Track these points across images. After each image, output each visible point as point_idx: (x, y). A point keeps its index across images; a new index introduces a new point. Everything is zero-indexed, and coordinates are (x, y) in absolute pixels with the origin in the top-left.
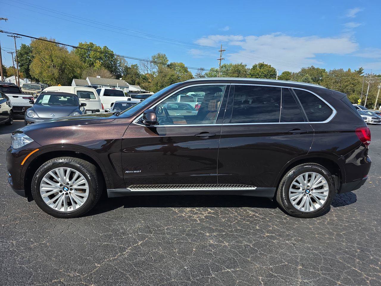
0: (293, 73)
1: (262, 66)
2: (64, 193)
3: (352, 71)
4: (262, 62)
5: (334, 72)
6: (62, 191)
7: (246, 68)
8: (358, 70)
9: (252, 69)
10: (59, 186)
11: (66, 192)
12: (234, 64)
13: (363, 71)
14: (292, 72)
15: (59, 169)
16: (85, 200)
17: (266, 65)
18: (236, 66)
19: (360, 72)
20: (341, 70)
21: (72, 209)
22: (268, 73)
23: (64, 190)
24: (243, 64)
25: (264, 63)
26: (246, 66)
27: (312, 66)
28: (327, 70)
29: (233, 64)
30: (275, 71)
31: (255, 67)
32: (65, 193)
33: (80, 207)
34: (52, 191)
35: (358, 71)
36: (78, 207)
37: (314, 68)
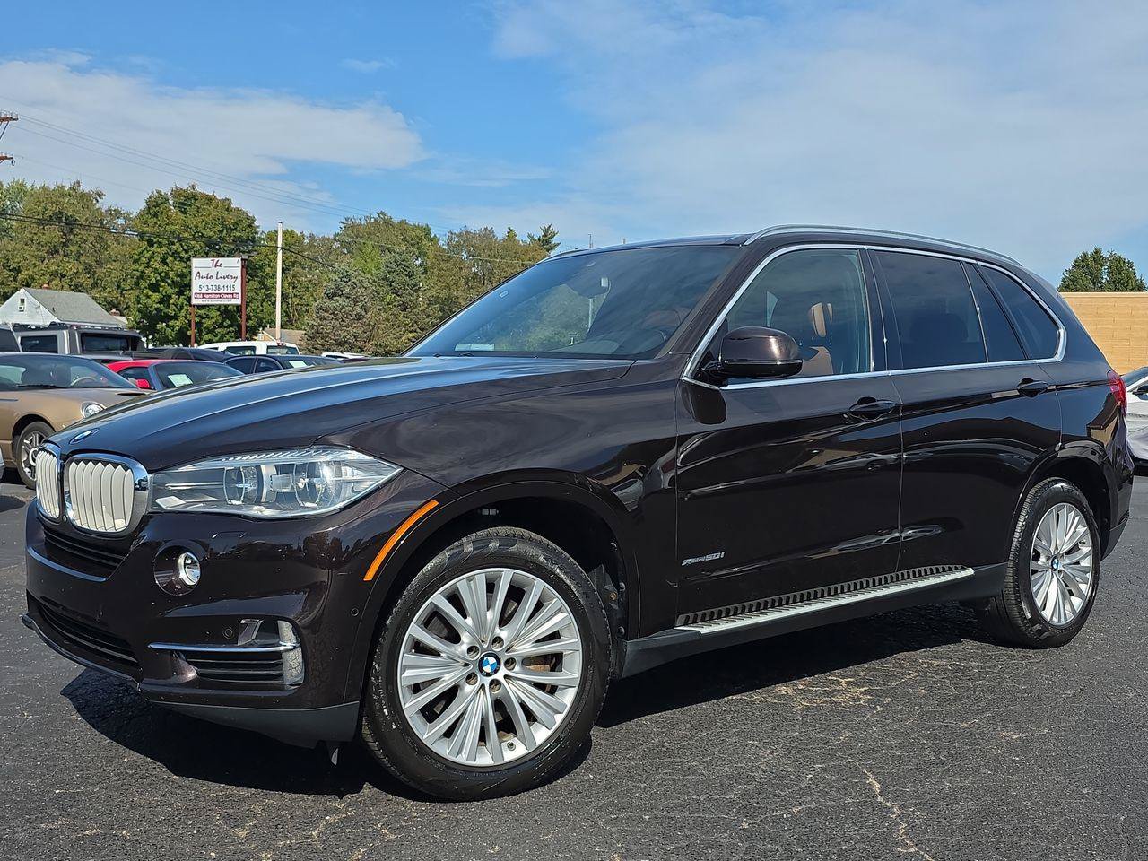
0: (312, 236)
1: (187, 200)
2: (483, 685)
3: (522, 237)
4: (185, 186)
5: (466, 239)
6: (475, 675)
7: (103, 205)
8: (539, 234)
9: (141, 215)
10: (463, 653)
11: (490, 679)
12: (37, 186)
13: (554, 241)
14: (307, 233)
15: (470, 579)
16: (568, 697)
17: (210, 199)
18: (46, 195)
19: (546, 241)
20: (488, 233)
21: (520, 750)
22: (221, 232)
23: (481, 670)
24: (84, 188)
25: (199, 189)
26: (100, 196)
27: (382, 213)
28: (441, 234)
29: (29, 186)
30: (250, 226)
31: (155, 206)
32: (487, 681)
33: (550, 732)
34: (439, 679)
35: (539, 239)
36: (541, 735)
37: (388, 222)
